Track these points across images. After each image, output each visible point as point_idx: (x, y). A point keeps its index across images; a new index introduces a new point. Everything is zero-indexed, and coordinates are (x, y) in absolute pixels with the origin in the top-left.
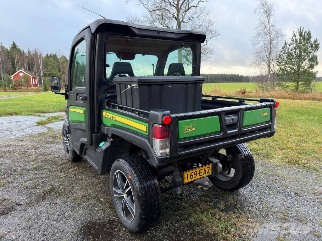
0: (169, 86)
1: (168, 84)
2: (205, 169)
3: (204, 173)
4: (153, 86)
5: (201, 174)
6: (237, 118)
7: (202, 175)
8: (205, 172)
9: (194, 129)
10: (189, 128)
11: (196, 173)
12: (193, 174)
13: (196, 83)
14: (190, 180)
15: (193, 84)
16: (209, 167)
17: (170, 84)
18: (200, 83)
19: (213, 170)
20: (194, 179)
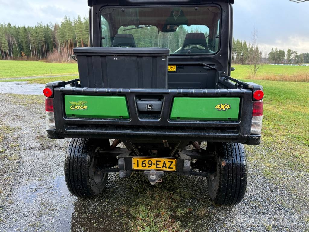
0: (115, 59)
1: (113, 56)
2: (164, 162)
3: (163, 167)
4: (93, 57)
5: (158, 166)
6: (160, 104)
7: (160, 167)
8: (165, 165)
9: (85, 107)
10: (77, 105)
11: (150, 163)
12: (146, 162)
13: (156, 57)
14: (140, 167)
15: (151, 57)
16: (172, 162)
17: (115, 56)
18: (162, 56)
19: (177, 166)
20: (147, 168)
